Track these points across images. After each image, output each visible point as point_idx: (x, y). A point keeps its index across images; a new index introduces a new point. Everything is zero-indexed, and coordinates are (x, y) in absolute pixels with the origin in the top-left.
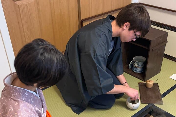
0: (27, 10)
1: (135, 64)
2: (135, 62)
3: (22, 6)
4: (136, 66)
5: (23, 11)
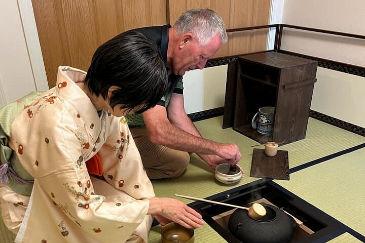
1: (262, 118)
2: (262, 114)
4: (264, 122)
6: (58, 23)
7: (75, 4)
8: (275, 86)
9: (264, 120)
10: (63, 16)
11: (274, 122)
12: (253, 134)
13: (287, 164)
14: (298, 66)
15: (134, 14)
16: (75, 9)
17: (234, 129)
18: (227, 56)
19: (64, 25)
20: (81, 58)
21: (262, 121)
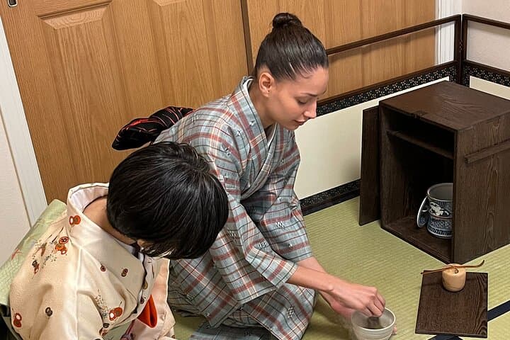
0: (80, 43)
1: (433, 208)
2: (433, 201)
3: (66, 30)
4: (438, 214)
5: (67, 47)
6: (55, 77)
7: (83, 42)
8: (450, 157)
9: (438, 211)
10: (62, 65)
11: (454, 215)
12: (419, 237)
13: (484, 304)
14: (489, 121)
15: (186, 40)
16: (82, 51)
17: (382, 227)
18: (360, 87)
19: (65, 79)
20: (97, 129)
21: (434, 212)
